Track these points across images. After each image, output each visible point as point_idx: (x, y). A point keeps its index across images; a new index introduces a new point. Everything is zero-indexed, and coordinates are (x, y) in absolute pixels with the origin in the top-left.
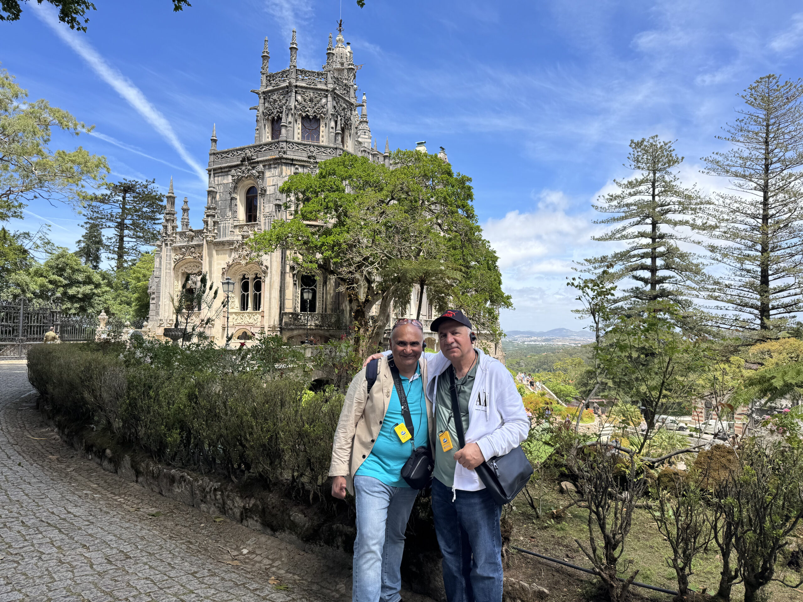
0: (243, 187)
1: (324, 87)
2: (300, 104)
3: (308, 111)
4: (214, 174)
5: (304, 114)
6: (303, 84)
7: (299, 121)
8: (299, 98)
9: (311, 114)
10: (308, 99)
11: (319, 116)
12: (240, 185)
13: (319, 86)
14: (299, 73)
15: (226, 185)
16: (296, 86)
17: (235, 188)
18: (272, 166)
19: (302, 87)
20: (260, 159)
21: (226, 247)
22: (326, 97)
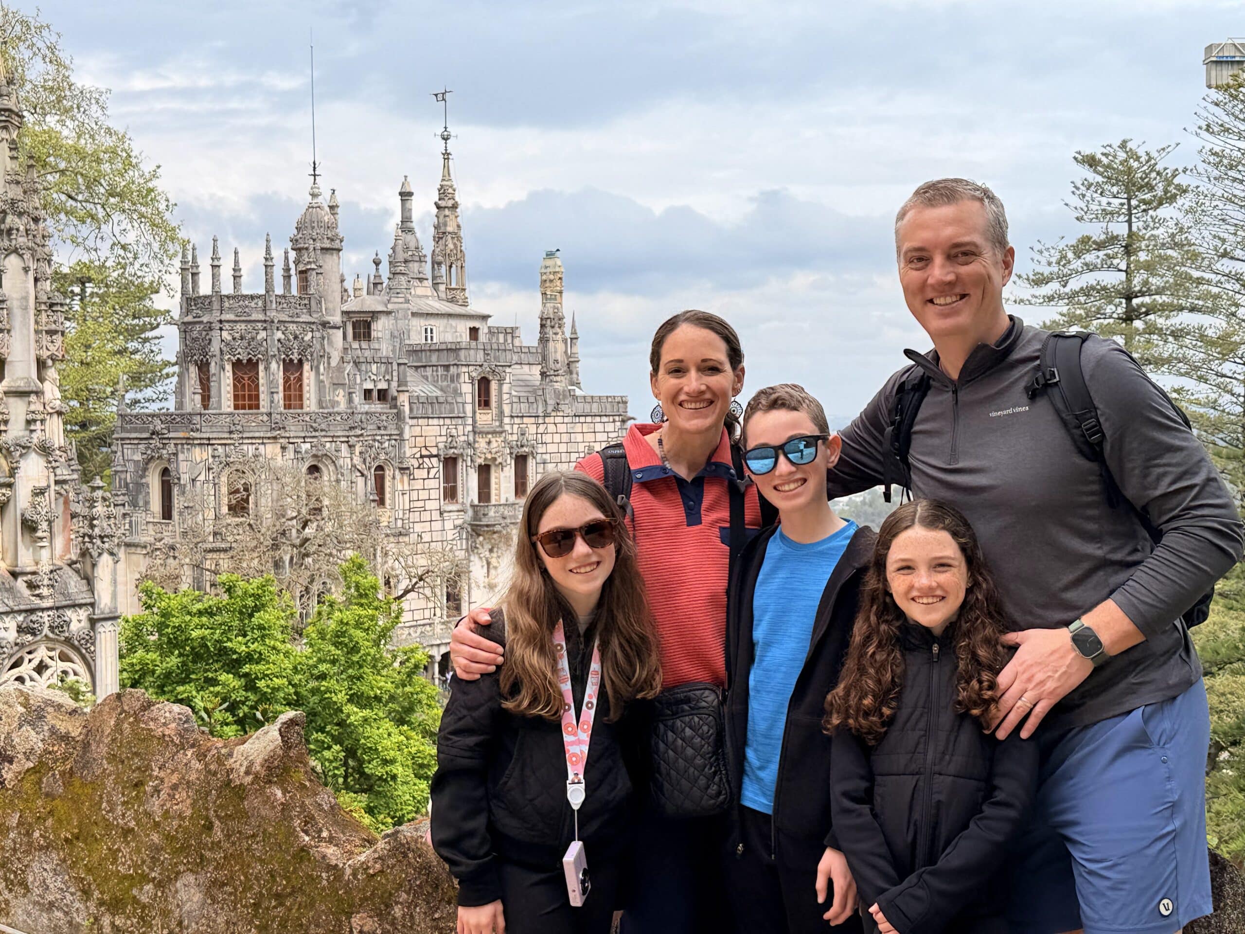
0: (156, 467)
1: (261, 317)
2: (227, 344)
3: (239, 354)
4: (122, 444)
5: (234, 359)
6: (231, 317)
7: (229, 367)
8: (225, 334)
9: (244, 358)
10: (237, 335)
11: (255, 359)
12: (152, 465)
13: (254, 317)
14: (226, 299)
15: (136, 462)
16: (221, 322)
17: (145, 470)
18: (185, 446)
19: (228, 321)
20: (171, 435)
21: (139, 550)
22: (265, 329)
